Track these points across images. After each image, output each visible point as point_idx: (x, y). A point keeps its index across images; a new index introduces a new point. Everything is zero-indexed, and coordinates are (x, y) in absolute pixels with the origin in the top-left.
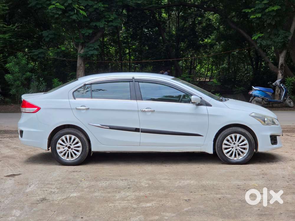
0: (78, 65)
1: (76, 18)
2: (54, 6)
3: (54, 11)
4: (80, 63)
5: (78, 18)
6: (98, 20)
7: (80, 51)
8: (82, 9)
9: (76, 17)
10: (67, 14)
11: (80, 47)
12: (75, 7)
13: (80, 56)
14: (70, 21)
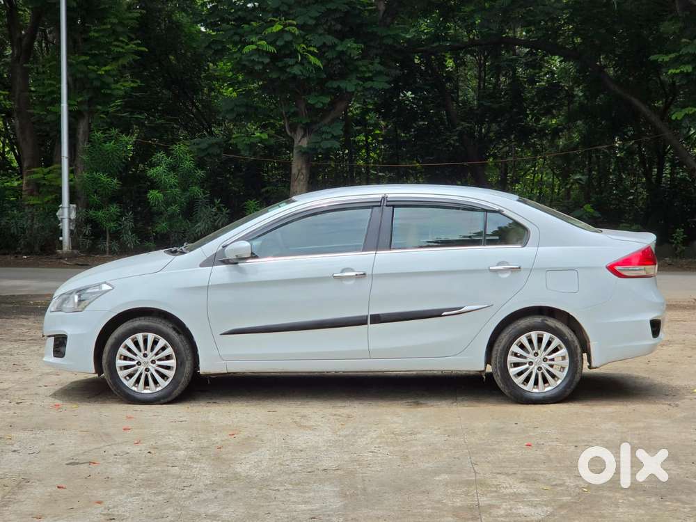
0: (294, 171)
1: (300, 73)
2: (254, 47)
3: (255, 58)
4: (299, 167)
5: (304, 71)
6: (343, 76)
7: (299, 141)
8: (313, 53)
9: (301, 71)
10: (280, 64)
11: (300, 133)
12: (299, 49)
13: (300, 151)
14: (283, 77)
